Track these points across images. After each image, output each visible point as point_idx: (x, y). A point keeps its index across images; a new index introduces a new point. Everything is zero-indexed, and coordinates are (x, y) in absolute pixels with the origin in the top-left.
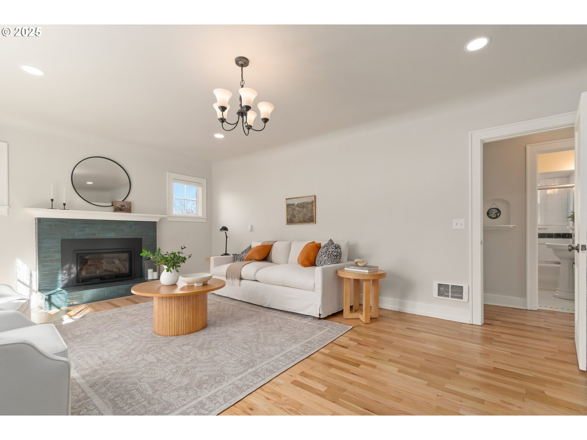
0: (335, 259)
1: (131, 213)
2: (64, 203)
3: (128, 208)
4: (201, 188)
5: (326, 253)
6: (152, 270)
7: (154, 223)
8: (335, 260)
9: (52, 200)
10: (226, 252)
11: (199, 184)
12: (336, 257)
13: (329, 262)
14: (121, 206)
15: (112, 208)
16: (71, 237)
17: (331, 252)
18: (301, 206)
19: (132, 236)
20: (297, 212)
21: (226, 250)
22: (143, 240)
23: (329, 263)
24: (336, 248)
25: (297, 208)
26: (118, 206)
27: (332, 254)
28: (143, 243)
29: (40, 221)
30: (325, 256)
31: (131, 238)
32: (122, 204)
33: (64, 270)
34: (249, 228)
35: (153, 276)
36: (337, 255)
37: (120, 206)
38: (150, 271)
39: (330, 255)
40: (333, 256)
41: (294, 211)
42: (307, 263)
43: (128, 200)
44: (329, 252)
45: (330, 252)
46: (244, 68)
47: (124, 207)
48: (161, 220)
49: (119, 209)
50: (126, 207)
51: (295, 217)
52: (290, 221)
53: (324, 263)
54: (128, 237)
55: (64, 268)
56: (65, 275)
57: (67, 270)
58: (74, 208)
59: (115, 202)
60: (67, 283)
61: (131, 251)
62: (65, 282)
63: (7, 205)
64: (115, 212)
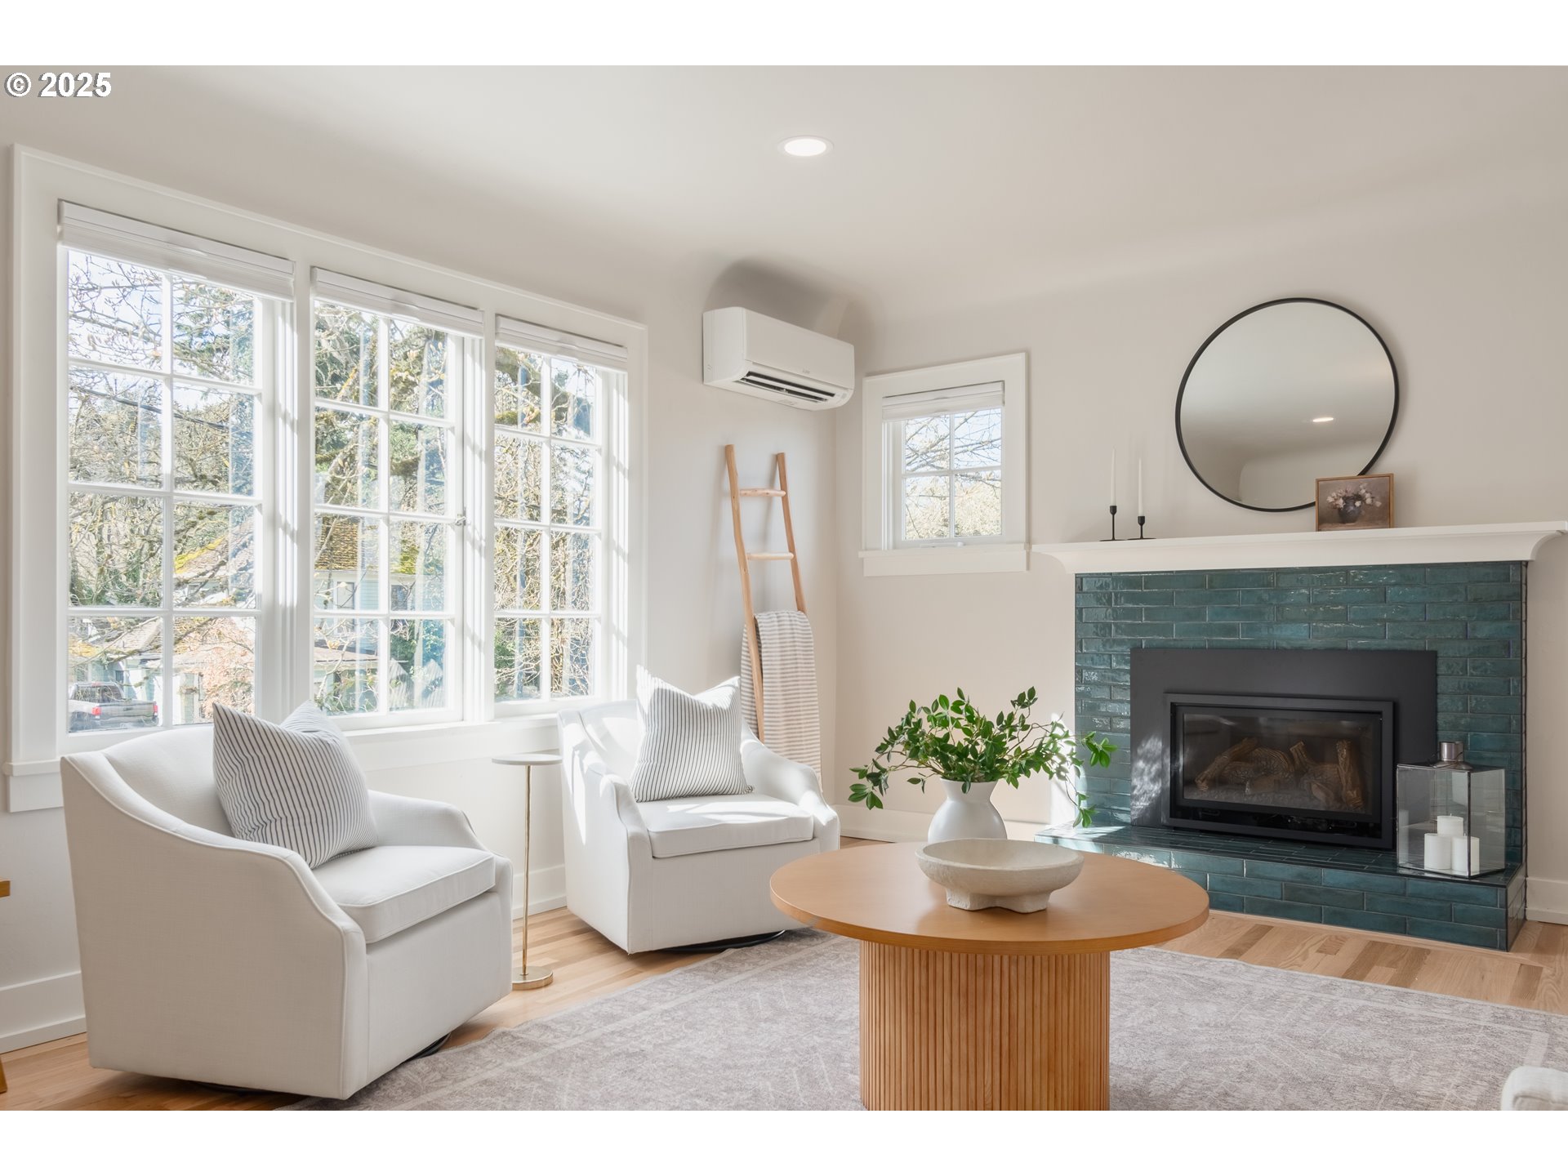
2: (1141, 514)
3: (1378, 504)
7: (1515, 569)
9: (1114, 510)
14: (1346, 499)
15: (1311, 515)
16: (1159, 641)
19: (1388, 639)
22: (1441, 660)
26: (1330, 499)
29: (1084, 584)
31: (1384, 647)
32: (1351, 490)
33: (1140, 758)
35: (1451, 852)
37: (1341, 503)
43: (1386, 465)
47: (1358, 504)
49: (1338, 514)
50: (1369, 501)
54: (1372, 644)
55: (1140, 751)
56: (1142, 779)
57: (1147, 760)
58: (1175, 528)
59: (1322, 485)
60: (1146, 809)
61: (1380, 713)
62: (1142, 804)
63: (1023, 537)
64: (1319, 530)
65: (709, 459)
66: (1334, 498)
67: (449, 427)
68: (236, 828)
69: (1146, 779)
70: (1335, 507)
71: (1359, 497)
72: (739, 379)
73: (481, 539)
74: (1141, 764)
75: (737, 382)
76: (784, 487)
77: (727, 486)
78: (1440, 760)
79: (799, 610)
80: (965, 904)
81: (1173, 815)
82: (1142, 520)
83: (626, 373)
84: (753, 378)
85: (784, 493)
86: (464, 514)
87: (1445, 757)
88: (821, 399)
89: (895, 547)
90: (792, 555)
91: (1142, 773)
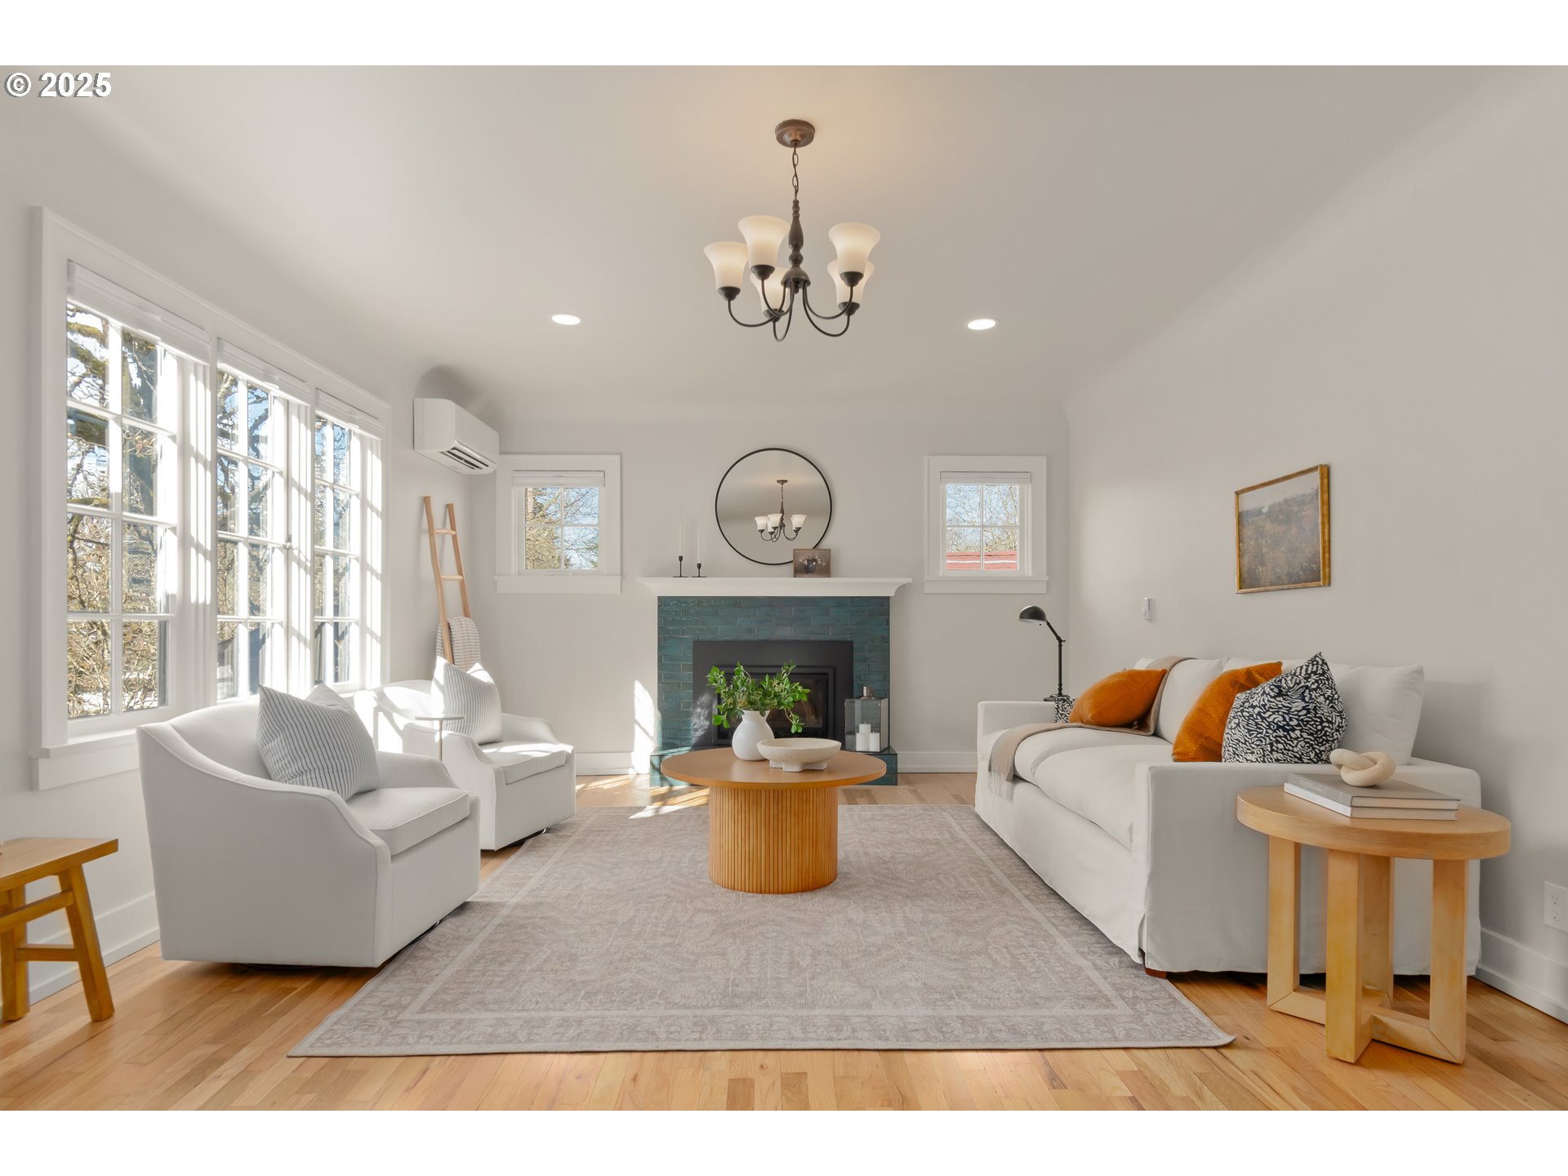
0: (1277, 742)
1: (829, 577)
2: (699, 562)
3: (824, 564)
4: (1030, 487)
5: (1242, 711)
6: (870, 725)
7: (885, 600)
8: (1281, 746)
9: (681, 558)
10: (1060, 689)
11: (1024, 476)
12: (1281, 733)
13: (1252, 753)
14: (808, 561)
15: (791, 567)
16: (709, 637)
17: (1257, 710)
18: (1281, 517)
19: (830, 635)
20: (1269, 541)
21: (1060, 685)
22: (855, 645)
23: (1250, 757)
24: (1280, 694)
25: (1269, 527)
26: (801, 560)
27: (1263, 718)
28: (856, 655)
29: (664, 603)
30: (1238, 725)
31: (828, 639)
32: (811, 556)
33: (698, 706)
34: (1143, 610)
35: (867, 741)
36: (1288, 725)
37: (805, 562)
38: (864, 728)
39: (1257, 724)
40: (1269, 726)
41: (1260, 540)
42: (1192, 748)
43: (825, 545)
44: (1251, 709)
45: (1253, 707)
46: (798, 150)
47: (814, 563)
48: (902, 589)
49: (804, 569)
50: (819, 562)
51: (1262, 564)
52: (1248, 581)
53: (1234, 753)
54: (822, 638)
55: (698, 703)
56: (699, 719)
57: (702, 707)
58: (719, 572)
59: (796, 553)
60: (702, 736)
61: (827, 674)
62: (699, 733)
63: (619, 573)
64: (795, 577)
65: (415, 504)
66: (802, 560)
67: (277, 471)
68: (272, 776)
69: (702, 718)
70: (803, 564)
71: (814, 560)
72: (445, 450)
73: (306, 560)
74: (699, 710)
75: (443, 453)
76: (453, 528)
77: (425, 525)
78: (862, 696)
79: (466, 616)
80: (797, 768)
81: (719, 738)
82: (699, 566)
83: (380, 439)
84: (453, 453)
85: (454, 533)
86: (289, 539)
87: (865, 694)
88: (478, 467)
89: (519, 575)
90: (460, 577)
91: (699, 716)
